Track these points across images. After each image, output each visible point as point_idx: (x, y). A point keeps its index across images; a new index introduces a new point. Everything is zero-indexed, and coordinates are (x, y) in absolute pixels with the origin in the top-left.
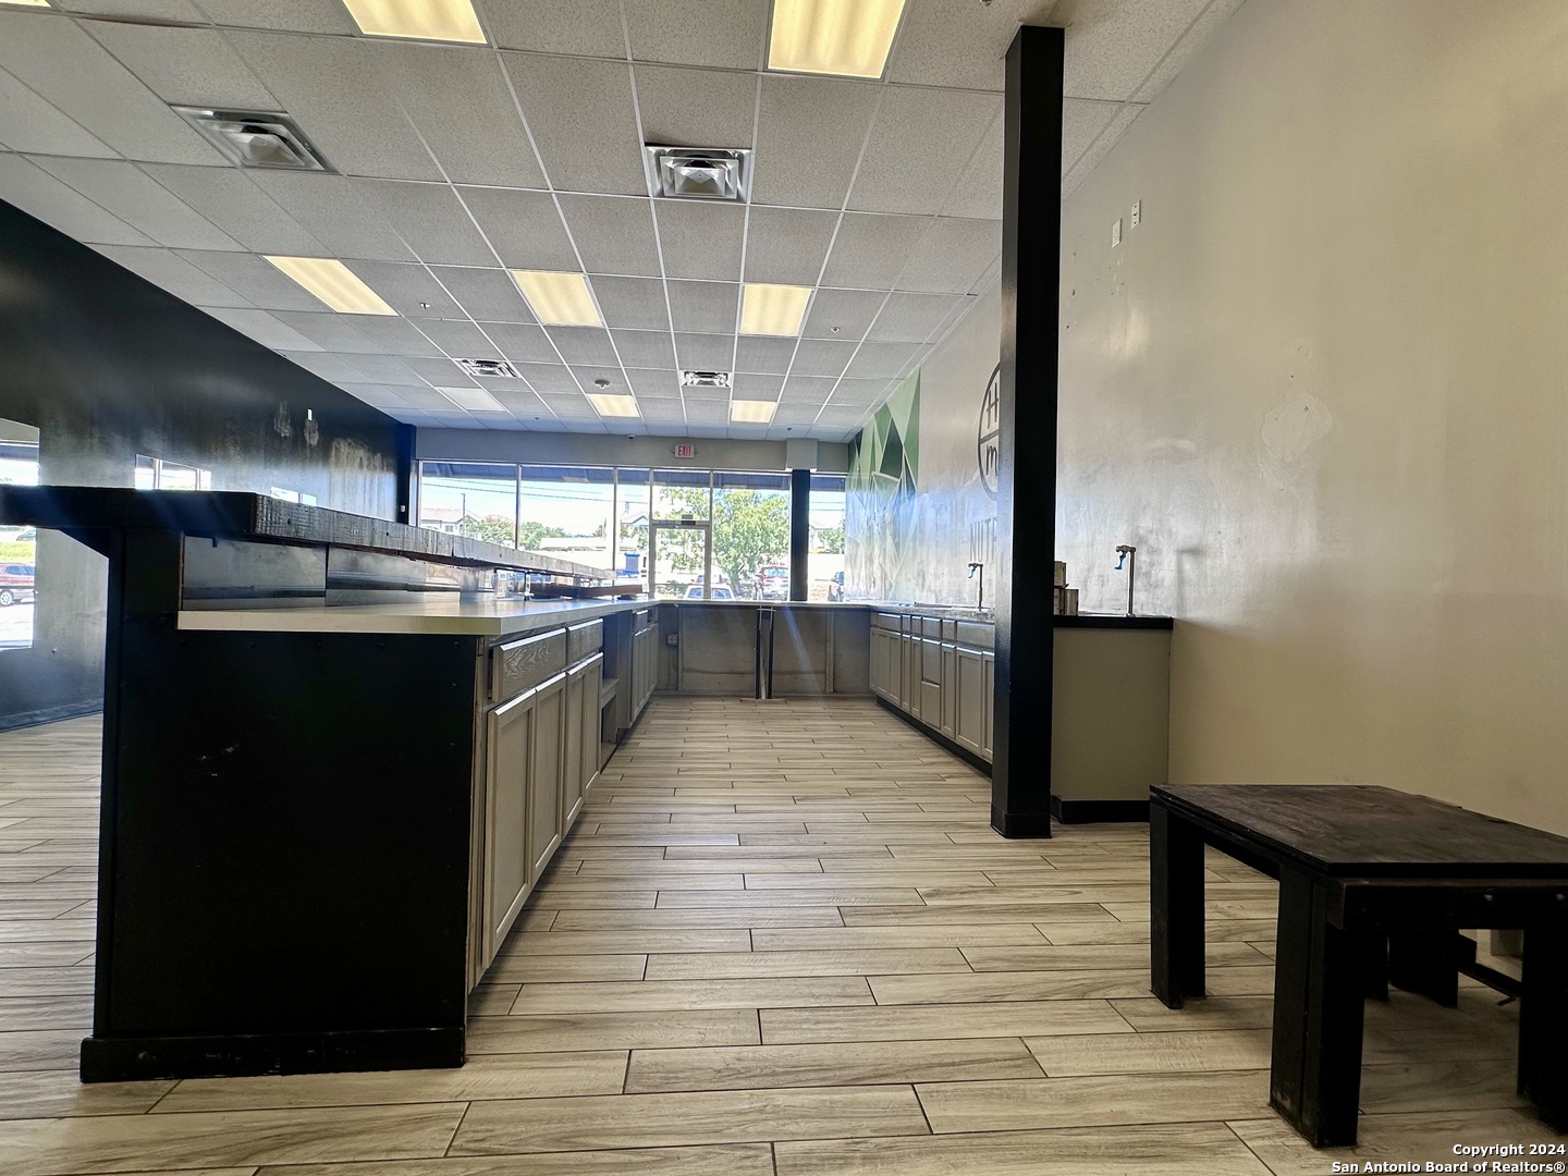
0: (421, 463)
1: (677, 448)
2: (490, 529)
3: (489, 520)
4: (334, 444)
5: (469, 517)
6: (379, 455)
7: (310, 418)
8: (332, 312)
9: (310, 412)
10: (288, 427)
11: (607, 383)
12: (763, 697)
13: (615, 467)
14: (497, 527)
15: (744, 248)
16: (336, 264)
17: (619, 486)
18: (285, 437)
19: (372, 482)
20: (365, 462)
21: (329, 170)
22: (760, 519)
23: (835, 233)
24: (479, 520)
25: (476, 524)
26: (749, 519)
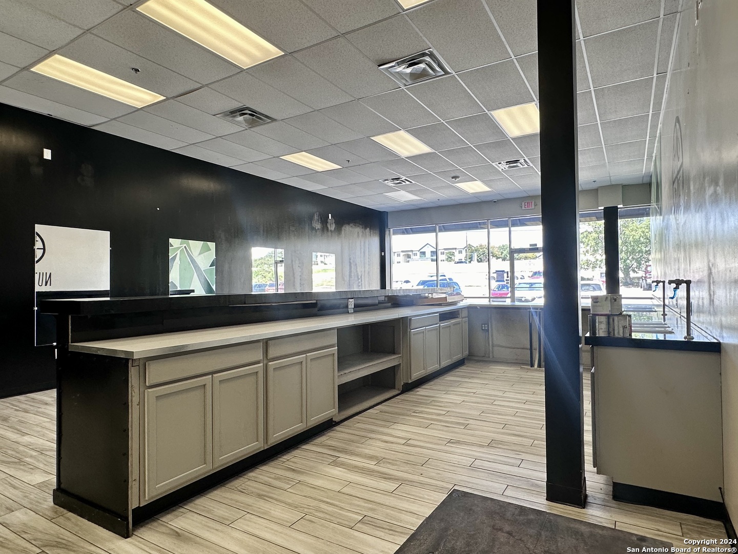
0: (391, 230)
1: (523, 204)
2: (481, 250)
3: (481, 246)
4: (343, 228)
5: (469, 245)
6: (368, 229)
7: (330, 218)
8: (318, 172)
9: (330, 215)
10: (320, 224)
11: (458, 177)
12: (536, 366)
13: (488, 220)
14: (485, 249)
15: (473, 95)
16: (304, 153)
17: (491, 230)
18: (318, 229)
19: (364, 243)
20: (361, 234)
21: (273, 120)
22: (643, 232)
23: (520, 70)
24: (475, 246)
25: (473, 248)
26: (633, 233)
